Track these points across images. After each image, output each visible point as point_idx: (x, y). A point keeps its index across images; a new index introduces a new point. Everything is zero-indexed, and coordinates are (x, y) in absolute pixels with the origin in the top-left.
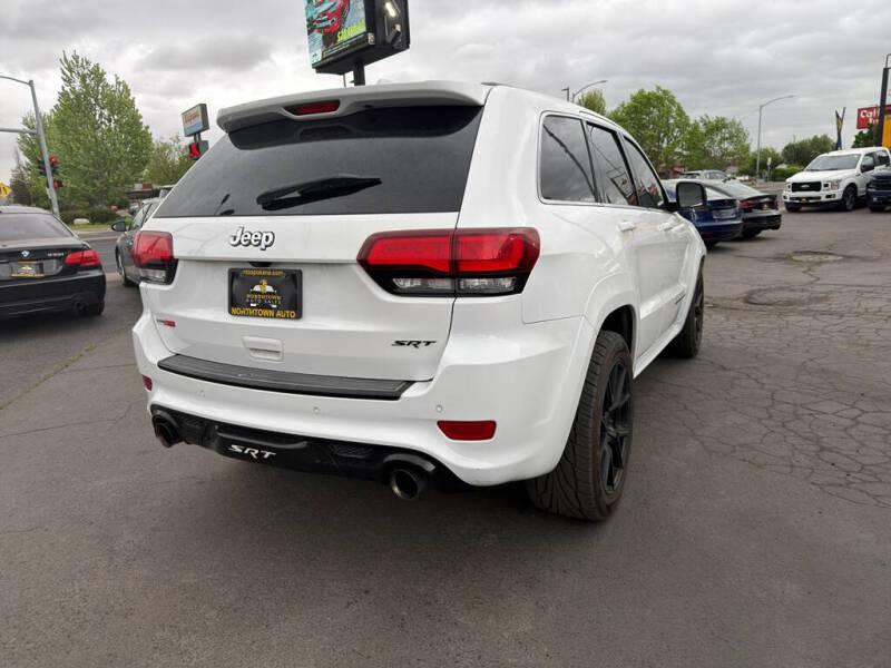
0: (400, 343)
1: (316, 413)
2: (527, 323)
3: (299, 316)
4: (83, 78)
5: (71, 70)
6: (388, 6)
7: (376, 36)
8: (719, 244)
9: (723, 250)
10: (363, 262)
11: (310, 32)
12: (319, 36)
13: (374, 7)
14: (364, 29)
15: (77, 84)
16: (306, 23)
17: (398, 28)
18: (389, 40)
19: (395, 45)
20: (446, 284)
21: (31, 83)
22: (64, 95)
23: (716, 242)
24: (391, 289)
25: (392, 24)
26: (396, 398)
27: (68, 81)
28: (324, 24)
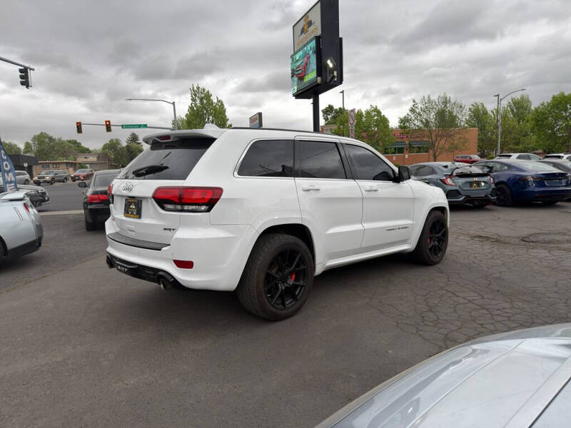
0: (165, 229)
1: (139, 255)
2: (212, 224)
3: (140, 218)
4: (201, 99)
5: (195, 95)
6: (329, 62)
7: (322, 79)
8: (558, 203)
9: (558, 206)
10: (154, 197)
11: (292, 76)
12: (296, 79)
13: (321, 63)
14: (315, 75)
15: (198, 102)
16: (290, 71)
17: (335, 73)
18: (328, 80)
19: (332, 83)
20: (179, 207)
21: (174, 103)
22: (191, 108)
23: (557, 202)
24: (163, 208)
25: (332, 71)
26: (160, 250)
27: (193, 100)
28: (299, 72)
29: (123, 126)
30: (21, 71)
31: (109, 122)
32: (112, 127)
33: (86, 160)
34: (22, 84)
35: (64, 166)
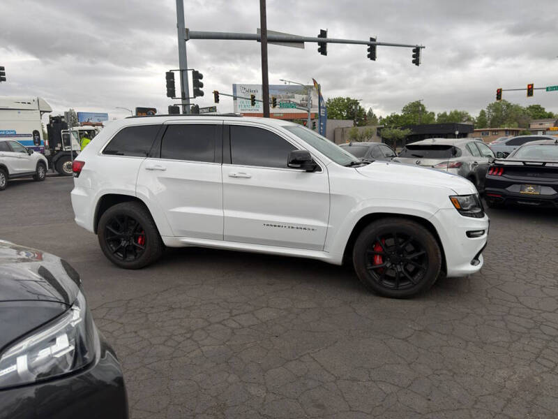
29: (547, 89)
30: (414, 51)
31: (532, 85)
32: (534, 91)
33: (541, 126)
34: (414, 62)
35: (504, 133)
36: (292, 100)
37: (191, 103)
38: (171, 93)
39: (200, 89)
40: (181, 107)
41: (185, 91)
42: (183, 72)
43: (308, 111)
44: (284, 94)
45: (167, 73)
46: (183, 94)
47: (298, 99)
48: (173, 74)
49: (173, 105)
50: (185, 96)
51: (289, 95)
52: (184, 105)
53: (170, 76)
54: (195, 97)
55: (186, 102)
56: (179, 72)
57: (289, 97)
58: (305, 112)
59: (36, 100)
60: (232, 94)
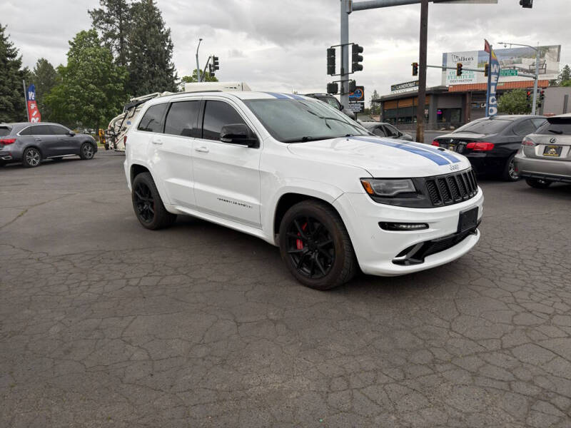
36: (517, 65)
37: (350, 79)
38: (331, 71)
39: (359, 63)
40: (339, 84)
41: (345, 67)
42: (344, 46)
43: (535, 78)
44: (508, 59)
45: (328, 50)
46: (342, 70)
47: (526, 63)
48: (335, 50)
49: (331, 82)
50: (344, 73)
51: (515, 60)
52: (342, 82)
53: (331, 52)
54: (353, 72)
55: (344, 78)
56: (340, 47)
57: (514, 63)
58: (532, 79)
59: (241, 85)
60: (441, 65)
